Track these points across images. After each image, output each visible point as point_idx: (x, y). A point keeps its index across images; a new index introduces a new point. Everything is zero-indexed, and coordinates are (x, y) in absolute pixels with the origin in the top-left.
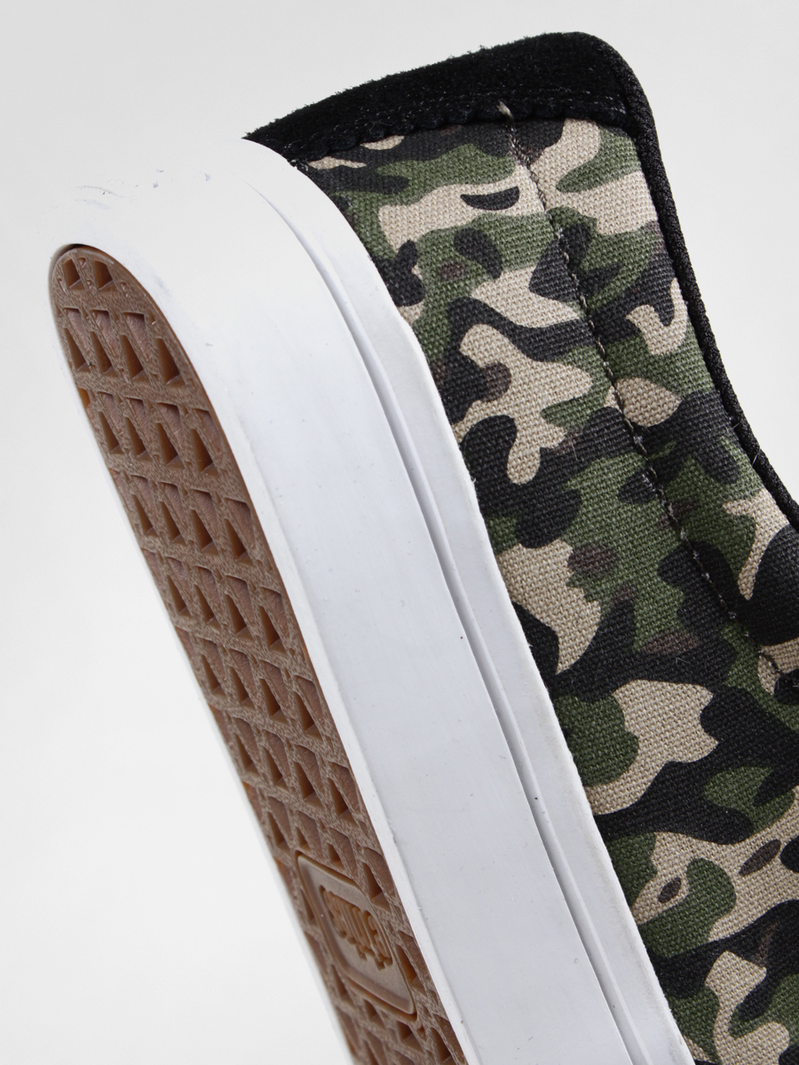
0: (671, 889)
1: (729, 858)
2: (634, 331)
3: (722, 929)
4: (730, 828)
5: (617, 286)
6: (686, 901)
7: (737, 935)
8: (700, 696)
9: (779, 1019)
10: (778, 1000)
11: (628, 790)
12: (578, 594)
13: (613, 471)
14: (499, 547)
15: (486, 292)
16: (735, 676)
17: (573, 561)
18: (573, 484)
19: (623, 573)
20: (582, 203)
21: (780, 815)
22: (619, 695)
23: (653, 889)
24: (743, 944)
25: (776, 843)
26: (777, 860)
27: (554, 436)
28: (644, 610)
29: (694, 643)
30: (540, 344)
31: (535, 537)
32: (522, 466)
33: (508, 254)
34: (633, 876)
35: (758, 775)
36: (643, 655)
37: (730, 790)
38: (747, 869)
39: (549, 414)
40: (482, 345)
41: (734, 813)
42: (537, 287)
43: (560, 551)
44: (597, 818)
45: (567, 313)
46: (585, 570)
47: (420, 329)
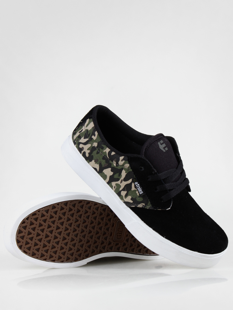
0: (115, 187)
1: (119, 182)
2: (92, 138)
3: (121, 189)
4: (118, 180)
5: (91, 135)
6: (116, 188)
8: (110, 169)
9: (130, 195)
10: (129, 194)
11: (108, 179)
12: (96, 164)
13: (95, 152)
14: (89, 163)
15: (81, 141)
17: (95, 161)
18: (92, 155)
19: (99, 161)
20: (87, 128)
21: (121, 177)
22: (103, 171)
23: (113, 187)
24: (123, 190)
25: (122, 180)
26: (123, 181)
27: (89, 151)
28: (102, 163)
29: (108, 164)
30: (85, 144)
31: (91, 161)
32: (87, 155)
33: (81, 136)
34: (111, 187)
35: (118, 174)
36: (104, 167)
37: (116, 176)
39: (88, 150)
40: (81, 146)
41: (117, 178)
42: (84, 138)
43: (93, 161)
44: (107, 183)
45: (87, 139)
46: (96, 162)
47: (77, 147)
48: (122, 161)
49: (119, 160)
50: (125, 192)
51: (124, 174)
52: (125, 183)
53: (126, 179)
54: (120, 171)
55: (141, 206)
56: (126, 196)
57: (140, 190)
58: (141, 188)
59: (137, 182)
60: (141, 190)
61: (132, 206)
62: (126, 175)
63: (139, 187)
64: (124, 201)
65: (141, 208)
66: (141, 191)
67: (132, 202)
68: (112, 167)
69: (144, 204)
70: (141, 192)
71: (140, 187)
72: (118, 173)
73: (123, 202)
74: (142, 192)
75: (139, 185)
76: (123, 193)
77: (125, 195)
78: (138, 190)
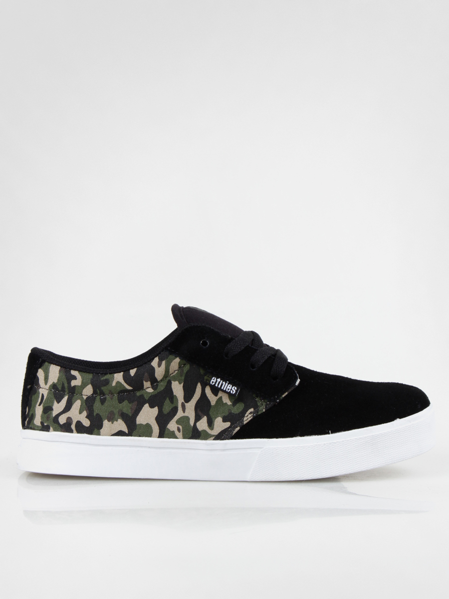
0: (179, 430)
1: (180, 414)
2: (75, 387)
3: (192, 423)
4: (175, 411)
5: (66, 385)
6: (183, 428)
7: (195, 420)
8: (147, 406)
9: (216, 418)
10: (213, 416)
11: (156, 429)
12: (115, 422)
13: (97, 405)
14: (99, 434)
15: (55, 413)
16: (146, 397)
17: (109, 421)
18: (95, 414)
19: (116, 411)
20: (50, 383)
21: (177, 400)
22: (138, 423)
23: (177, 433)
24: (198, 418)
25: (182, 403)
26: (186, 404)
27: (85, 413)
28: (125, 411)
29: (136, 403)
30: (68, 408)
31: (100, 426)
32: (86, 423)
33: (50, 405)
34: (172, 435)
35: (167, 401)
36: (133, 415)
37: (167, 407)
38: (184, 411)
39: (80, 412)
40: (62, 420)
41: (172, 409)
42: (58, 402)
43: (106, 423)
44: (159, 437)
45: (66, 398)
46: (111, 419)
47: (55, 430)
48: (159, 365)
49: (153, 369)
50: (205, 419)
51: (178, 389)
52: (191, 406)
53: (188, 397)
54: (168, 393)
55: (250, 416)
56: (210, 424)
57: (228, 387)
58: (227, 384)
59: (213, 378)
60: (229, 385)
61: (235, 432)
62: (183, 387)
63: (222, 384)
64: (213, 436)
65: (251, 420)
66: (230, 388)
67: (228, 424)
68: (147, 399)
69: (252, 410)
70: (233, 389)
71: (224, 383)
72: (168, 399)
73: (214, 440)
74: (234, 387)
75: (221, 380)
76: (202, 425)
77: (207, 424)
78: (224, 389)
